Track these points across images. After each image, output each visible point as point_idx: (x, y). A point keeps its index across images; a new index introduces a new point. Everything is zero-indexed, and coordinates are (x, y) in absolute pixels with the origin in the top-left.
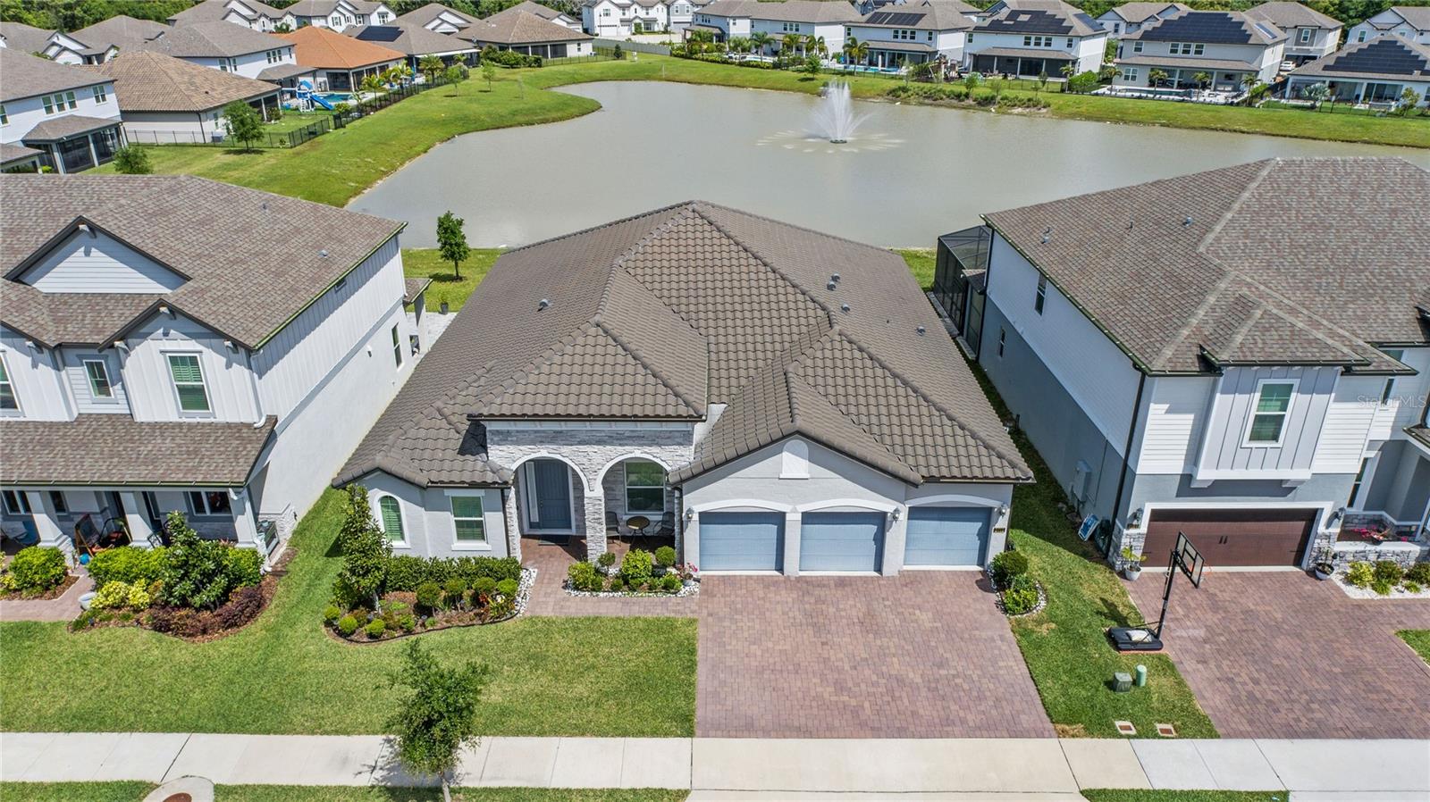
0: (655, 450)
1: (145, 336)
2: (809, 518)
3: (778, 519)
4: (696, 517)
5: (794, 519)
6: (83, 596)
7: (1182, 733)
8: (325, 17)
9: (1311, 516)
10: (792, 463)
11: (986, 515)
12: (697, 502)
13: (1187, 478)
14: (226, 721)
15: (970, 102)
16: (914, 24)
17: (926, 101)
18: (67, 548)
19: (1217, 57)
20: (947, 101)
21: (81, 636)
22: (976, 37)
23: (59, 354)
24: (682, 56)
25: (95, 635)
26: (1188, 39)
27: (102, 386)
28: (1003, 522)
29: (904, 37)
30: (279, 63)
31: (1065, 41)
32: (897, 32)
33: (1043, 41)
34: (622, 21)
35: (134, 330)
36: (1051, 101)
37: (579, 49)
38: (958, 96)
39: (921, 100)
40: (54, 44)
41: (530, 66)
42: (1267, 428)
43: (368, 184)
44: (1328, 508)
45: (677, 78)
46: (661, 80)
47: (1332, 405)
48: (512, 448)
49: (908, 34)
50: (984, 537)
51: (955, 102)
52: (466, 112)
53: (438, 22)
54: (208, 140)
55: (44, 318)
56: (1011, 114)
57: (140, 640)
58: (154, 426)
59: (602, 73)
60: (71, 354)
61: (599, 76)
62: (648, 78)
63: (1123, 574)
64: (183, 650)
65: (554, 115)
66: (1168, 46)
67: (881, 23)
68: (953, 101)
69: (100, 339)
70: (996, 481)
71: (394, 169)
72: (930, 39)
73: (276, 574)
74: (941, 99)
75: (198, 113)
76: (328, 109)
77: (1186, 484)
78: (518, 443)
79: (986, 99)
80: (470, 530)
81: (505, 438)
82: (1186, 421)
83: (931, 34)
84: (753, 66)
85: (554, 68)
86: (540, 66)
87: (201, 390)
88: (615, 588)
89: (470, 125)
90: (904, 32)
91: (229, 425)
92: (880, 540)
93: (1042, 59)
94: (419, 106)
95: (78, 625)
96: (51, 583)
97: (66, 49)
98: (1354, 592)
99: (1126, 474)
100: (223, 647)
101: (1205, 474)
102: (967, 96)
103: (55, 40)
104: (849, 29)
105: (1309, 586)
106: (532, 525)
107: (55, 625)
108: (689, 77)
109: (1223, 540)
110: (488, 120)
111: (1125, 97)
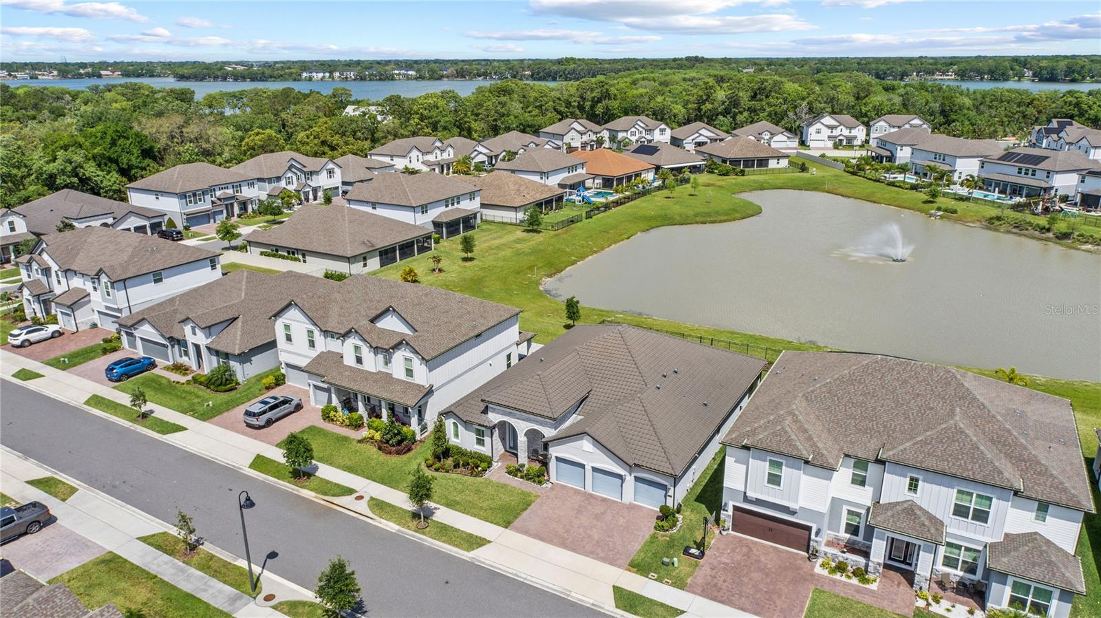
0: (541, 427)
1: (399, 349)
2: (594, 469)
3: (583, 466)
4: (553, 458)
5: (588, 468)
6: (364, 433)
7: (671, 583)
8: (627, 131)
9: (808, 529)
10: (586, 445)
12: (555, 452)
13: (745, 494)
14: (381, 481)
15: (1051, 235)
16: (1036, 165)
17: (1013, 230)
18: (365, 416)
20: (1031, 232)
21: (359, 444)
22: (1087, 179)
23: (376, 349)
24: (851, 173)
25: (362, 445)
27: (386, 364)
28: (670, 493)
29: (1026, 174)
30: (575, 173)
32: (1020, 169)
34: (829, 137)
35: (396, 347)
37: (778, 163)
38: (1041, 229)
39: (1010, 229)
40: (476, 150)
41: (736, 175)
42: (774, 480)
43: (582, 258)
44: (814, 527)
45: (834, 192)
46: (823, 191)
47: (805, 477)
48: (496, 415)
49: (1030, 172)
52: (668, 212)
53: (697, 135)
54: (518, 222)
55: (375, 337)
56: (1079, 249)
57: (373, 450)
58: (397, 380)
59: (784, 183)
60: (380, 351)
61: (779, 186)
62: (815, 189)
63: (721, 531)
64: (382, 457)
65: (722, 218)
67: (1009, 161)
68: (1037, 232)
69: (387, 347)
70: (661, 473)
71: (603, 249)
72: (1048, 177)
73: (421, 441)
74: (1027, 229)
75: (516, 208)
76: (590, 203)
77: (746, 498)
78: (498, 413)
79: (1064, 234)
80: (480, 442)
81: (494, 411)
82: (742, 467)
83: (1049, 173)
84: (898, 186)
85: (752, 177)
86: (743, 175)
87: (411, 371)
88: (522, 477)
89: (666, 220)
90: (1027, 170)
91: (418, 385)
92: (621, 486)
94: (644, 205)
95: (359, 441)
96: (357, 426)
97: (481, 153)
98: (822, 572)
100: (394, 460)
101: (750, 494)
102: (1048, 230)
103: (477, 148)
104: (983, 164)
105: (808, 563)
106: (510, 448)
107: (354, 439)
108: (846, 191)
109: (771, 530)
110: (678, 218)
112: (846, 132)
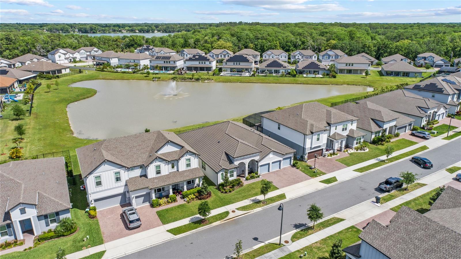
0: (254, 158)
2: (273, 163)
3: (269, 164)
4: (260, 166)
5: (271, 163)
7: (323, 175)
9: (322, 149)
10: (271, 155)
11: (290, 158)
12: (260, 164)
13: (311, 147)
15: (193, 80)
16: (169, 59)
17: (183, 80)
19: (243, 65)
22: (186, 62)
24: (100, 71)
26: (237, 61)
28: (293, 158)
29: (167, 63)
31: (209, 62)
32: (165, 61)
33: (203, 63)
34: (65, 58)
36: (213, 78)
37: (65, 71)
38: (190, 79)
39: (181, 80)
41: (55, 78)
42: (318, 139)
44: (324, 148)
45: (106, 78)
46: (101, 79)
47: (324, 135)
50: (290, 161)
51: (190, 80)
59: (80, 78)
60: (171, 162)
61: (80, 80)
62: (96, 79)
63: (306, 162)
66: (233, 63)
67: (159, 59)
69: (175, 159)
70: (291, 153)
72: (174, 63)
74: (186, 79)
76: (16, 101)
77: (311, 148)
79: (197, 79)
80: (232, 176)
82: (310, 140)
84: (127, 73)
87: (190, 164)
89: (68, 101)
91: (193, 169)
92: (280, 164)
93: (204, 67)
94: (43, 97)
98: (329, 157)
99: (304, 149)
101: (313, 146)
102: (192, 78)
104: (150, 61)
105: (324, 158)
108: (110, 78)
111: (228, 76)
112: (71, 56)
